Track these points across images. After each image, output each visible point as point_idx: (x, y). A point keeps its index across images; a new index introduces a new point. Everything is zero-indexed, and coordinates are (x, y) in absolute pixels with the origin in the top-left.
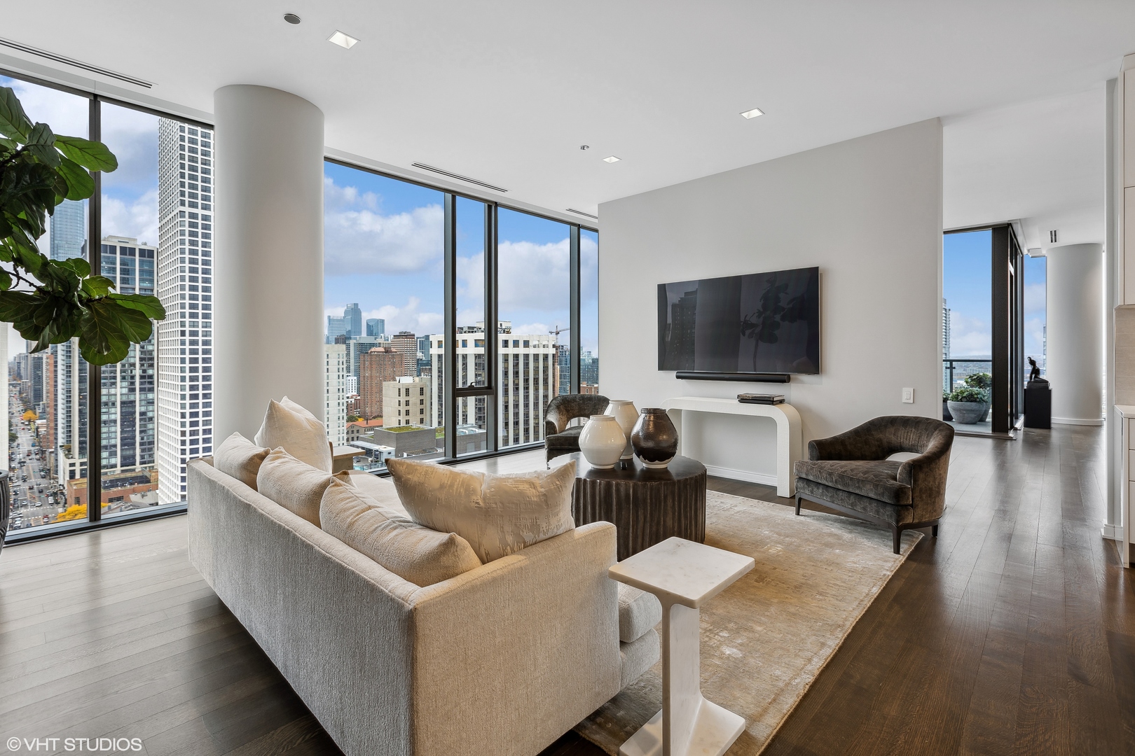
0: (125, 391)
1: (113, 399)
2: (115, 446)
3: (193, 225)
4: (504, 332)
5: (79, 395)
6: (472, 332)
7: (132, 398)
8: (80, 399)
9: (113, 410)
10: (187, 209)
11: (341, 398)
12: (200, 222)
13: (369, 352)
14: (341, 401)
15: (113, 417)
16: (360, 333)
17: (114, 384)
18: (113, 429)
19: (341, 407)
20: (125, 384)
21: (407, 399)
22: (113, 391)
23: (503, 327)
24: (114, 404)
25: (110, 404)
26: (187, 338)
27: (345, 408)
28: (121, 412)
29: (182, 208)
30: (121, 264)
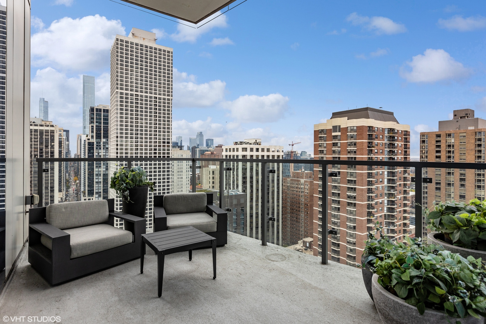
0: (104, 169)
1: (100, 173)
2: (101, 192)
3: (121, 98)
4: (258, 144)
5: (88, 171)
6: (242, 144)
7: (107, 173)
8: (88, 172)
9: (100, 178)
10: (119, 91)
11: (188, 175)
12: (124, 96)
13: (204, 154)
14: (188, 176)
15: (100, 180)
16: (203, 145)
17: (100, 166)
18: (100, 185)
19: (188, 179)
20: (104, 167)
21: (213, 176)
22: (100, 169)
23: (257, 142)
24: (100, 175)
25: (99, 175)
26: (119, 147)
27: (189, 179)
28: (103, 178)
29: (117, 90)
30: (103, 116)
